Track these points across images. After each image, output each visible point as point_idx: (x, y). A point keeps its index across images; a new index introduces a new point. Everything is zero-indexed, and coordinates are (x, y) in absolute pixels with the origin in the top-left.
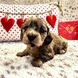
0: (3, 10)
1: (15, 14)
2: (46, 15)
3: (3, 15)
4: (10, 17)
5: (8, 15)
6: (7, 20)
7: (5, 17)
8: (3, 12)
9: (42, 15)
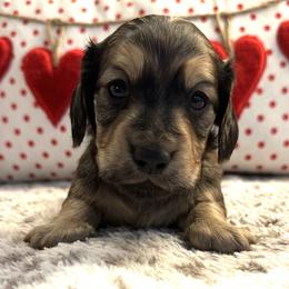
0: (38, 12)
1: (96, 24)
2: (278, 16)
3: (36, 33)
4: (70, 42)
5: (59, 32)
6: (52, 59)
7: (46, 43)
8: (35, 21)
9: (253, 17)
